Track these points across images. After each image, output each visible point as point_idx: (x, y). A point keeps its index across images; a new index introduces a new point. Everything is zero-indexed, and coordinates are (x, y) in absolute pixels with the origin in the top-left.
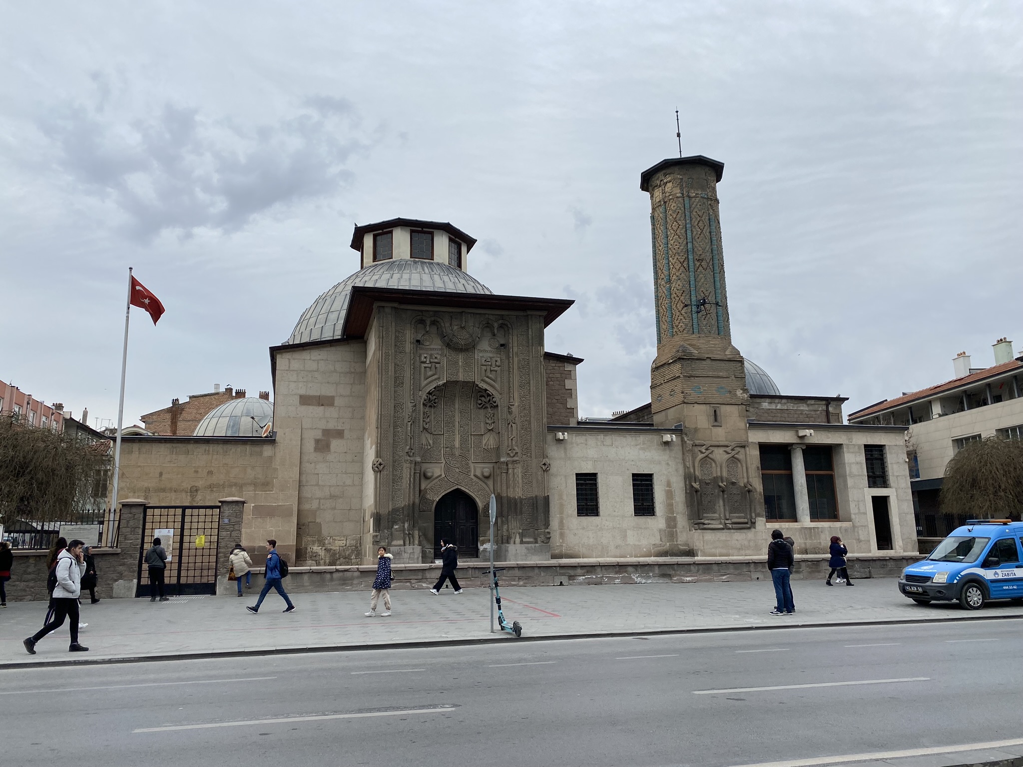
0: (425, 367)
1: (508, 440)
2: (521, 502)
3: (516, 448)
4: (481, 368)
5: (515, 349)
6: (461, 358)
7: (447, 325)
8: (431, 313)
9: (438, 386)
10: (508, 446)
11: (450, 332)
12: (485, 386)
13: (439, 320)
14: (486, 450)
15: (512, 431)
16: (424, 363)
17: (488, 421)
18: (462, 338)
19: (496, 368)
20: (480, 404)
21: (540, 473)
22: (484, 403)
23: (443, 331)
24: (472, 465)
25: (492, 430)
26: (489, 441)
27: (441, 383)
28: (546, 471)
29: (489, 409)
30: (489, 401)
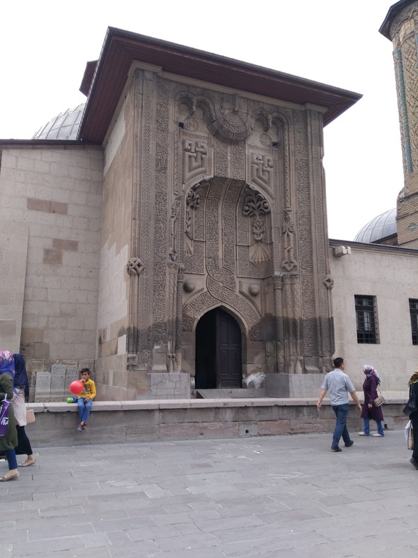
0: (190, 157)
1: (283, 252)
2: (301, 324)
3: (294, 261)
4: (252, 167)
5: (292, 148)
6: (229, 151)
7: (217, 107)
8: (199, 90)
9: (204, 181)
10: (283, 259)
11: (221, 116)
12: (256, 188)
13: (207, 100)
14: (253, 264)
15: (289, 241)
16: (189, 151)
17: (255, 231)
18: (234, 124)
19: (269, 169)
20: (246, 211)
21: (323, 290)
22: (251, 209)
23: (211, 115)
24: (237, 280)
25: (260, 241)
26: (256, 254)
27: (207, 178)
28: (329, 288)
29: (258, 217)
30: (259, 207)
